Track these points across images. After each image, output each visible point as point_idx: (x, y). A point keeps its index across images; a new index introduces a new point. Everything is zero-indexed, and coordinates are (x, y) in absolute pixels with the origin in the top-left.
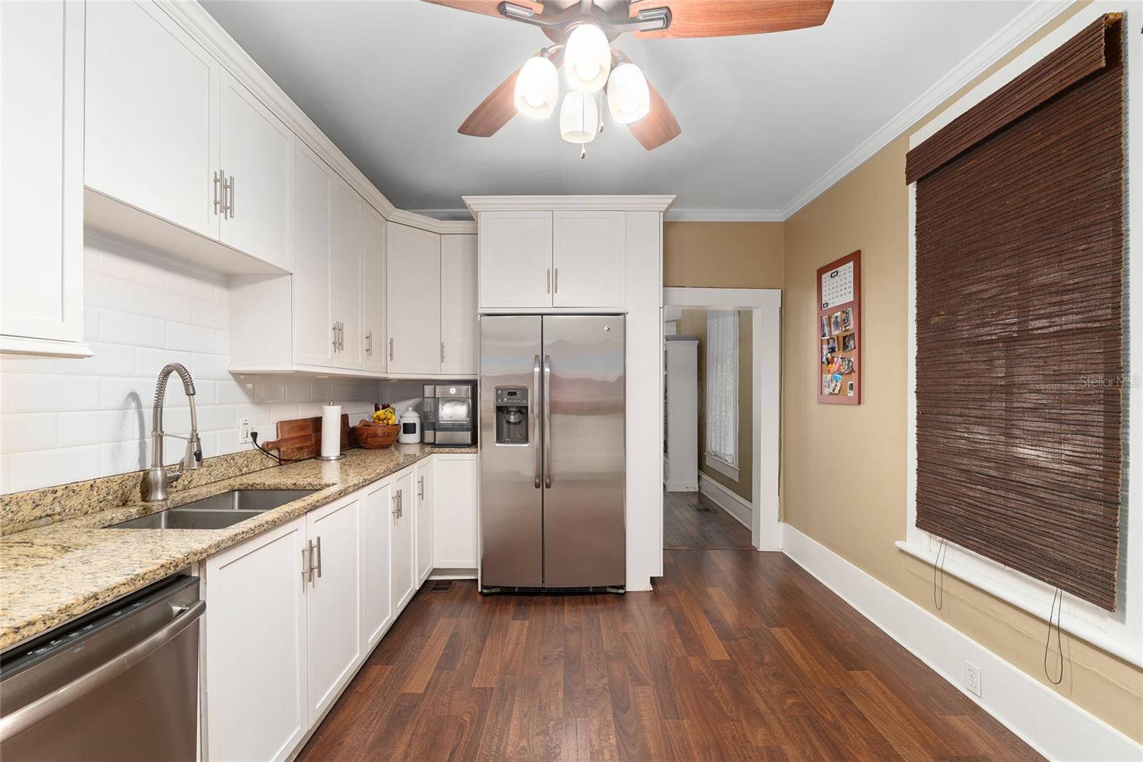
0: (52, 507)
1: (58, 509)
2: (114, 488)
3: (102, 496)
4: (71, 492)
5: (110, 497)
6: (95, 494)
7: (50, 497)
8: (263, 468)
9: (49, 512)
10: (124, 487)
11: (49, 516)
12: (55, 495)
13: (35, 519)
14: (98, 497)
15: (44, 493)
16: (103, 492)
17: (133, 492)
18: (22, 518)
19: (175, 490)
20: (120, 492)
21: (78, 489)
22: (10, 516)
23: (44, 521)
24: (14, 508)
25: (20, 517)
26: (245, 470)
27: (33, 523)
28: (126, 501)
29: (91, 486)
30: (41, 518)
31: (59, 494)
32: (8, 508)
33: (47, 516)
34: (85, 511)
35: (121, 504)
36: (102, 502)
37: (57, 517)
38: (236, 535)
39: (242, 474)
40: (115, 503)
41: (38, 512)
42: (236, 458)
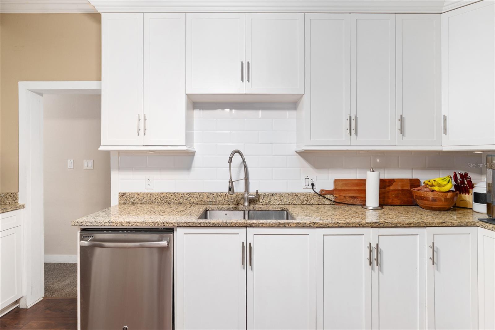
0: (213, 199)
1: (214, 200)
2: (234, 197)
3: (229, 199)
4: (218, 196)
5: (232, 200)
6: (227, 198)
7: (212, 196)
8: (320, 204)
9: (212, 201)
10: (237, 198)
11: (212, 202)
12: (213, 196)
13: (208, 202)
14: (227, 199)
15: (210, 194)
16: (230, 198)
17: (241, 200)
18: (204, 200)
19: (261, 204)
20: (236, 199)
21: (221, 195)
22: (201, 199)
23: (210, 203)
24: (202, 197)
25: (203, 200)
26: (305, 202)
27: (207, 203)
28: (239, 203)
29: (225, 195)
30: (209, 202)
31: (214, 195)
32: (200, 196)
33: (211, 202)
34: (223, 203)
35: (236, 204)
36: (229, 201)
37: (214, 203)
38: (189, 223)
39: (303, 204)
40: (234, 203)
41: (208, 200)
42: (299, 195)
